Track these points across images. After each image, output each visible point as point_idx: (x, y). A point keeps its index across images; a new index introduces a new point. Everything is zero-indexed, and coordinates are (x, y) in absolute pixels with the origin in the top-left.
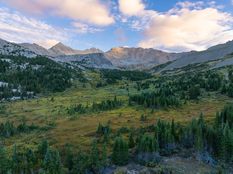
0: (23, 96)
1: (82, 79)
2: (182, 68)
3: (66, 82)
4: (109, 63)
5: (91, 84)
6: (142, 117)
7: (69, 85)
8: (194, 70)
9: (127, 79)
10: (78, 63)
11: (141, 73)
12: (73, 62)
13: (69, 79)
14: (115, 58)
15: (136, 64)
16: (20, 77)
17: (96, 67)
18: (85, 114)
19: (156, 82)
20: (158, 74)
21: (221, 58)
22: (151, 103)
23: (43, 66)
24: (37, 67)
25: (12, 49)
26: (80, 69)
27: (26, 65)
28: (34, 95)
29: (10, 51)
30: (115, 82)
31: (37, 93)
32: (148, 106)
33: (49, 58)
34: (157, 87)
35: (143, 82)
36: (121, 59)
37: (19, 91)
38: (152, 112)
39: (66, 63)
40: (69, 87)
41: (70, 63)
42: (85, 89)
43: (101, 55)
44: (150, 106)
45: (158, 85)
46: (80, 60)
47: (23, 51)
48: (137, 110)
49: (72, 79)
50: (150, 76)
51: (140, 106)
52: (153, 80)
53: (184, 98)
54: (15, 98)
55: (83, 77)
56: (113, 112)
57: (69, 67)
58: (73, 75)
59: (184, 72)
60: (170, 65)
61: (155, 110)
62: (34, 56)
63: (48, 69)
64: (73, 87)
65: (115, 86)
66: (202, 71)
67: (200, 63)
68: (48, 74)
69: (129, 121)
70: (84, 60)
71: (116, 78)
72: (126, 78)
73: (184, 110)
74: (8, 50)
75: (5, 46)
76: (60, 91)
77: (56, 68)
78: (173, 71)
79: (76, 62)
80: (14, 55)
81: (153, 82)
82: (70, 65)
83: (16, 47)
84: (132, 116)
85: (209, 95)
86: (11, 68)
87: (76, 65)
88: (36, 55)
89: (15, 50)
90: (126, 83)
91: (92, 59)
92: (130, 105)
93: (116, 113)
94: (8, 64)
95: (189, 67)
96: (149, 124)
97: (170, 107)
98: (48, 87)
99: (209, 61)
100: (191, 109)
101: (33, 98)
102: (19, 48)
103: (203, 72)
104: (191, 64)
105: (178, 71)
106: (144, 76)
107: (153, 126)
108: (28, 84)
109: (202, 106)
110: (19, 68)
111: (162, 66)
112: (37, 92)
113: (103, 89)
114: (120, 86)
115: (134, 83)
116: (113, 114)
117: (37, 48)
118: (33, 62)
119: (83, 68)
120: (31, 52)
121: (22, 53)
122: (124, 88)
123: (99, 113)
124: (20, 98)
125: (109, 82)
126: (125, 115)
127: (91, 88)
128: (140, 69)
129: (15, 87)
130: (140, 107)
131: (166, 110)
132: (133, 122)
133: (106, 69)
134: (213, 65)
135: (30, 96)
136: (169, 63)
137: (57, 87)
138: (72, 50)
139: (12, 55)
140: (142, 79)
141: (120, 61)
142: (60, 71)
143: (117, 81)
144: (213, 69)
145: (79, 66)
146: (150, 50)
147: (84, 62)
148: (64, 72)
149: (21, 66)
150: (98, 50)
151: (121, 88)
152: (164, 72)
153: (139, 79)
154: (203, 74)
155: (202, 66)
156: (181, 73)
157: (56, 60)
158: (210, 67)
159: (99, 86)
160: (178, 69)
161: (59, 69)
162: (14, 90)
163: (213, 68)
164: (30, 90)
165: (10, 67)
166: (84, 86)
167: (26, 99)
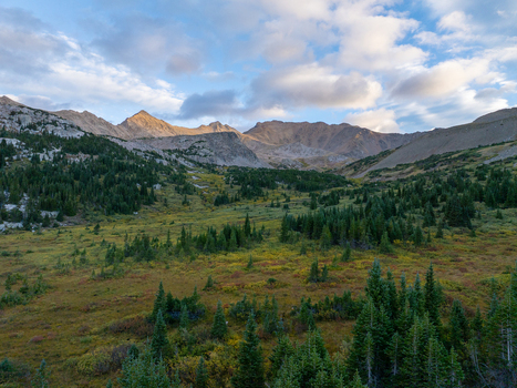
0: (31, 220)
1: (182, 187)
2: (417, 163)
3: (143, 192)
4: (249, 153)
5: (203, 198)
6: (315, 270)
7: (151, 200)
8: (445, 167)
9: (289, 188)
10: (180, 153)
11: (322, 175)
12: (169, 151)
13: (150, 185)
14: (264, 145)
15: (310, 157)
16: (33, 178)
17: (221, 163)
18: (152, 263)
19: (356, 192)
20: (361, 177)
21: (509, 139)
22: (343, 233)
23: (95, 157)
24: (79, 158)
25: (28, 120)
26: (182, 167)
27: (54, 153)
28: (60, 218)
29: (24, 125)
30: (260, 194)
31: (68, 215)
32: (335, 242)
33: (114, 140)
34: (358, 202)
35: (326, 193)
36: (277, 148)
37: (22, 209)
38: (346, 258)
39: (152, 153)
40: (149, 203)
41: (161, 154)
42: (187, 208)
43: (231, 136)
44: (341, 241)
45: (361, 198)
46: (184, 147)
47: (54, 123)
48: (303, 252)
49: (158, 186)
50: (341, 181)
51: (313, 241)
52: (350, 188)
53: (432, 223)
54: (9, 225)
55: (184, 183)
56: (233, 256)
57: (158, 161)
58: (163, 178)
59: (422, 172)
60: (389, 157)
61: (354, 252)
62: (78, 135)
63: (103, 161)
64: (158, 204)
65: (258, 202)
66: (467, 167)
67: (458, 152)
68: (104, 173)
69: (272, 281)
70: (193, 147)
71: (263, 185)
72: (286, 186)
73: (440, 253)
74: (19, 122)
75: (13, 113)
76: (124, 211)
77: (125, 161)
78: (396, 169)
79: (176, 151)
80: (32, 132)
81: (348, 193)
82: (161, 157)
83: (39, 114)
84: (285, 269)
85: (499, 216)
86: (18, 159)
87: (174, 157)
88: (82, 134)
89: (35, 121)
90: (285, 195)
91: (212, 144)
92: (284, 239)
93: (240, 260)
94: (10, 150)
95: (433, 160)
96: (335, 293)
97: (398, 246)
98: (98, 201)
99: (480, 147)
100: (460, 251)
101: (56, 226)
102: (44, 116)
103: (471, 170)
104: (436, 154)
105: (408, 169)
106: (329, 181)
107: (346, 298)
108: (47, 193)
109: (489, 242)
110: (36, 159)
111: (369, 161)
112: (67, 211)
113: (230, 209)
114: (269, 202)
115: (305, 196)
116: (229, 262)
117: (92, 122)
118: (71, 146)
119: (191, 165)
120: (72, 126)
121: (50, 128)
122: (278, 206)
123: (193, 259)
124: (20, 225)
125: (246, 194)
126: (264, 265)
127: (202, 207)
128: (320, 168)
129: (14, 200)
130: (310, 245)
131: (386, 251)
132: (285, 285)
133: (242, 168)
134: (492, 154)
135: (46, 223)
136: (385, 154)
137: (118, 200)
138: (169, 127)
139: (27, 133)
140: (322, 189)
141: (276, 151)
142: (132, 167)
143: (265, 190)
144: (493, 163)
145: (181, 161)
146: (342, 127)
147: (193, 151)
148: (142, 170)
149: (41, 156)
150: (226, 126)
151: (272, 206)
152: (375, 173)
153: (317, 188)
154: (469, 173)
155: (464, 157)
156: (415, 174)
157: (130, 146)
158: (484, 158)
159: (221, 201)
160: (408, 165)
161: (131, 162)
162: (10, 207)
163: (492, 160)
164: (49, 207)
165: (15, 158)
166: (185, 203)
167: (35, 229)
